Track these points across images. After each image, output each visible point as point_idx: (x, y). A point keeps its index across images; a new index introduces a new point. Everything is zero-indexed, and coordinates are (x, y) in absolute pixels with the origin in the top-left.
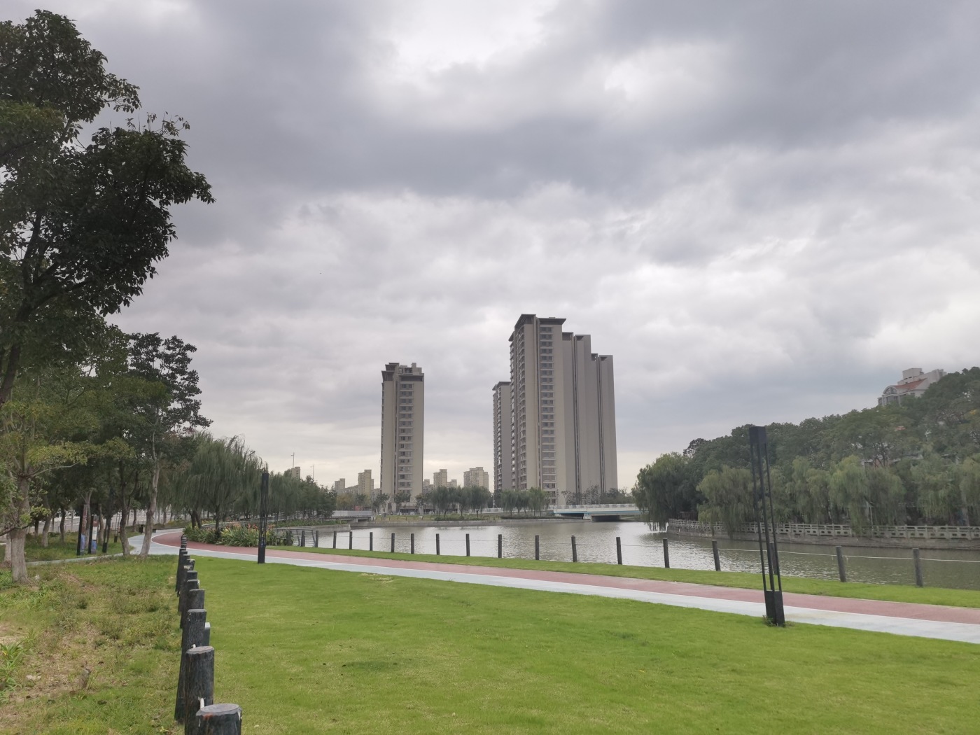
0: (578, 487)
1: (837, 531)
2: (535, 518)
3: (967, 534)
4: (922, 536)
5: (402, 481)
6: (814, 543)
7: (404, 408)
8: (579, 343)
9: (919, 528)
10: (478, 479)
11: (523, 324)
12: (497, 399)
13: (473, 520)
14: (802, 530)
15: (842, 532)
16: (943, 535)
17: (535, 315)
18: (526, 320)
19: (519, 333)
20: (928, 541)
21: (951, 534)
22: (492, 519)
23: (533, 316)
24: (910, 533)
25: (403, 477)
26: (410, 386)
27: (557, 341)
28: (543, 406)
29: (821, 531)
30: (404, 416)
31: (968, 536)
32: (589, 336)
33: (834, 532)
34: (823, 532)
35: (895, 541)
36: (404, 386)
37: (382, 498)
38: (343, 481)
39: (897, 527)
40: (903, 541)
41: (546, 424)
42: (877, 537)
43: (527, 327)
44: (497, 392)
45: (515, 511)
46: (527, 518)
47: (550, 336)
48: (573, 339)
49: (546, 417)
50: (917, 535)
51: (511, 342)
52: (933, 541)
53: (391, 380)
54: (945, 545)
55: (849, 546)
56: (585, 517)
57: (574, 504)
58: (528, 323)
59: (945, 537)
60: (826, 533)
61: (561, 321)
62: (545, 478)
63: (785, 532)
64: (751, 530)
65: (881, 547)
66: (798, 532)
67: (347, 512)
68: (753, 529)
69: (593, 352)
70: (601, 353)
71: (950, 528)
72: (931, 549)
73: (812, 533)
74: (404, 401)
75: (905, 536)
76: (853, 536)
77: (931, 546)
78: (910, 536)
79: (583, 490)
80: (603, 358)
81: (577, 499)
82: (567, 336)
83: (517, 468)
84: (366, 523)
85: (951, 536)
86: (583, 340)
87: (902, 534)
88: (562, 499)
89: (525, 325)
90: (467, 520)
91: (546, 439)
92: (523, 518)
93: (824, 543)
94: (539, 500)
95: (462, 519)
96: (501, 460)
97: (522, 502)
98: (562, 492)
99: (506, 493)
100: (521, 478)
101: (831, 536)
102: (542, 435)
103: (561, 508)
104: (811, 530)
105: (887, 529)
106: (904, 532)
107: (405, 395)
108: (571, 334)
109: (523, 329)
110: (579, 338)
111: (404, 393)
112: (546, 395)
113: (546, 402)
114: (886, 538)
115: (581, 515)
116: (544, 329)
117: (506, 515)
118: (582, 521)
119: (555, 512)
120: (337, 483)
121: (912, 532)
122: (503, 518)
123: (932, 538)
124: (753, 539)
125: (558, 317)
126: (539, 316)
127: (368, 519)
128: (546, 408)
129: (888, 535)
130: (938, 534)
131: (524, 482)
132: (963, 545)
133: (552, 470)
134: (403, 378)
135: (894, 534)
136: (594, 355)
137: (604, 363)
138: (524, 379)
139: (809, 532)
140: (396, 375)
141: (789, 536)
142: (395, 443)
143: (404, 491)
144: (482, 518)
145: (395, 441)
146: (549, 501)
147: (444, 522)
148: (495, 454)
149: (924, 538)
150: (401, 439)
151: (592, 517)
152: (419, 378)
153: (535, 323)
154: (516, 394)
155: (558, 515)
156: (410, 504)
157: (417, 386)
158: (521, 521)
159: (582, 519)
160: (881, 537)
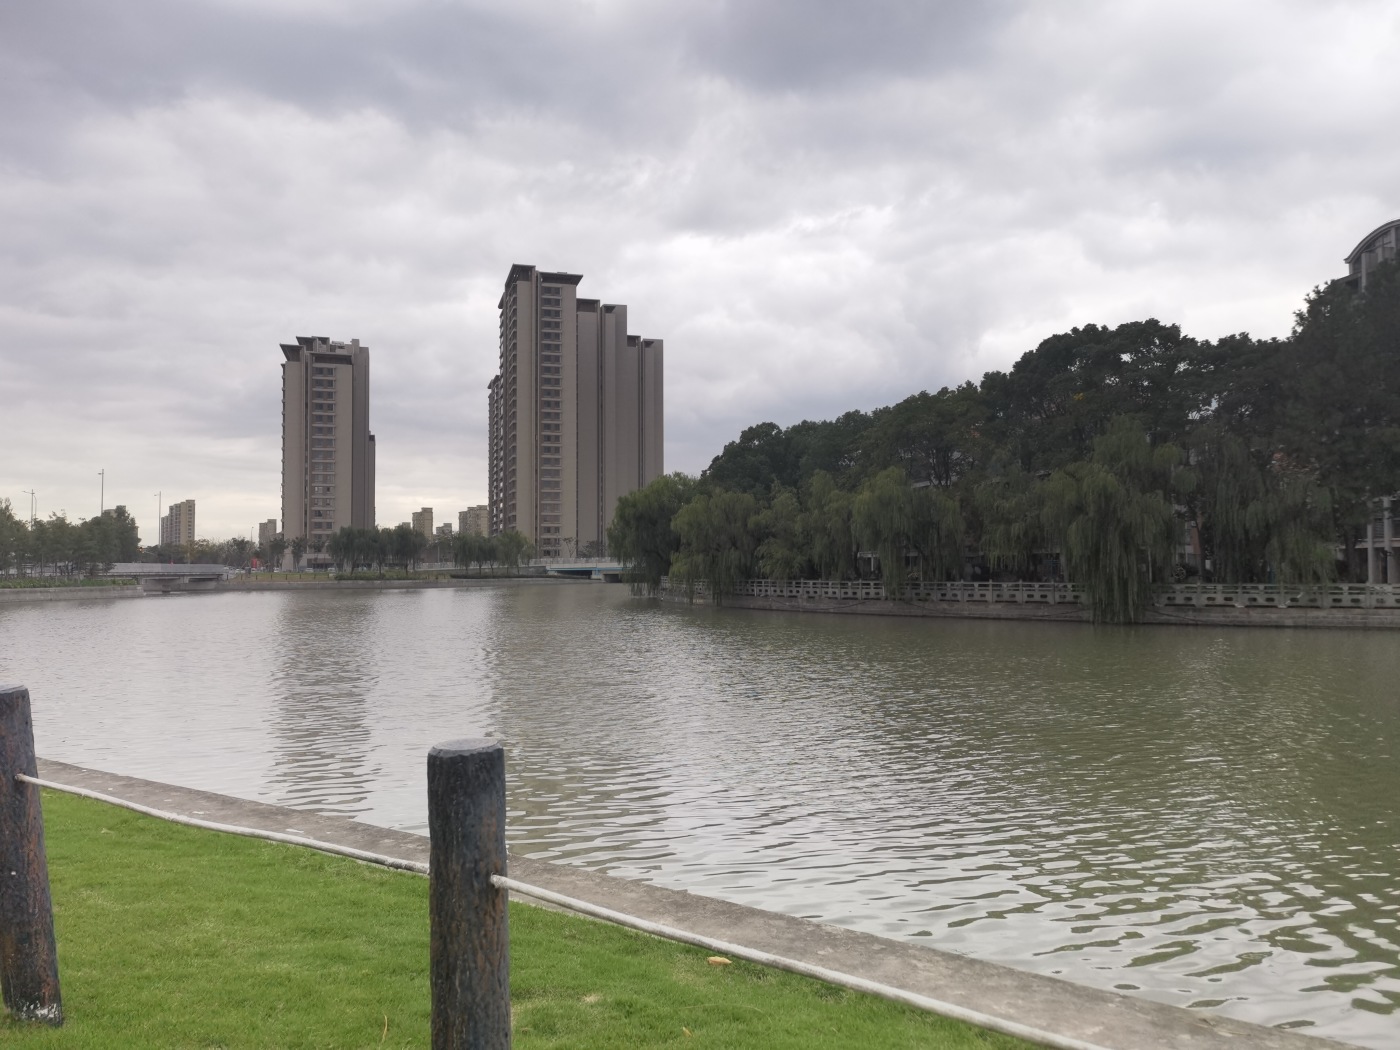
1: (864, 591)
2: (508, 577)
3: (1049, 594)
4: (983, 599)
5: (318, 520)
6: (832, 611)
7: (319, 407)
8: (609, 317)
9: (980, 586)
10: (479, 522)
11: (516, 280)
13: (399, 579)
14: (818, 590)
15: (872, 591)
16: (1014, 595)
17: (534, 267)
18: (520, 273)
19: (511, 296)
20: (992, 607)
21: (1025, 594)
22: (432, 579)
23: (530, 269)
24: (967, 593)
25: (319, 514)
26: (330, 371)
27: (568, 312)
28: (543, 410)
29: (843, 591)
30: (320, 419)
31: (1050, 599)
32: (624, 308)
33: (861, 593)
34: (846, 593)
35: (945, 605)
36: (320, 371)
39: (949, 584)
40: (956, 606)
41: (548, 438)
42: (920, 600)
43: (522, 285)
44: (493, 391)
45: (473, 566)
46: (494, 577)
47: (557, 302)
48: (599, 311)
49: (548, 427)
50: (977, 597)
51: (501, 310)
52: (999, 606)
53: (298, 360)
54: (1014, 612)
55: (879, 615)
56: (593, 576)
58: (524, 279)
59: (1015, 598)
60: (850, 595)
61: (574, 280)
62: (544, 519)
63: (794, 593)
64: (750, 592)
65: (923, 616)
66: (812, 594)
67: (160, 565)
68: (753, 590)
69: (630, 332)
70: (645, 336)
71: (1024, 586)
72: (994, 619)
73: (830, 595)
74: (320, 395)
75: (959, 598)
77: (995, 613)
78: (966, 598)
80: (648, 343)
81: (593, 549)
82: (589, 305)
83: (506, 503)
84: (212, 585)
85: (1026, 599)
86: (616, 313)
87: (955, 595)
88: (564, 547)
89: (518, 283)
90: (388, 579)
91: (547, 461)
93: (846, 609)
97: (487, 554)
101: (856, 599)
102: (541, 454)
103: (569, 562)
104: (830, 591)
105: (935, 587)
106: (958, 593)
107: (322, 385)
108: (597, 302)
109: (515, 287)
110: (609, 309)
111: (317, 383)
112: (548, 393)
113: (548, 404)
114: (933, 601)
115: (587, 574)
116: (548, 290)
117: (460, 573)
118: (588, 581)
119: (548, 568)
121: (970, 592)
122: (453, 577)
123: (997, 602)
124: (752, 606)
125: (571, 272)
126: (541, 268)
127: (217, 577)
128: (549, 414)
129: (936, 596)
130: (1006, 597)
131: (513, 525)
132: (1043, 612)
133: (555, 507)
134: (320, 358)
135: (944, 595)
136: (633, 340)
137: (648, 353)
138: (515, 367)
139: (826, 593)
140: (305, 352)
141: (800, 600)
142: (306, 461)
143: (320, 536)
144: (416, 576)
145: (306, 457)
146: (547, 553)
147: (349, 582)
148: (491, 485)
149: (986, 601)
150: (315, 454)
151: (606, 575)
152: (346, 360)
153: (534, 279)
154: (506, 391)
155: (551, 573)
156: (323, 556)
157: (343, 373)
158: (482, 581)
159: (589, 578)
160: (926, 600)
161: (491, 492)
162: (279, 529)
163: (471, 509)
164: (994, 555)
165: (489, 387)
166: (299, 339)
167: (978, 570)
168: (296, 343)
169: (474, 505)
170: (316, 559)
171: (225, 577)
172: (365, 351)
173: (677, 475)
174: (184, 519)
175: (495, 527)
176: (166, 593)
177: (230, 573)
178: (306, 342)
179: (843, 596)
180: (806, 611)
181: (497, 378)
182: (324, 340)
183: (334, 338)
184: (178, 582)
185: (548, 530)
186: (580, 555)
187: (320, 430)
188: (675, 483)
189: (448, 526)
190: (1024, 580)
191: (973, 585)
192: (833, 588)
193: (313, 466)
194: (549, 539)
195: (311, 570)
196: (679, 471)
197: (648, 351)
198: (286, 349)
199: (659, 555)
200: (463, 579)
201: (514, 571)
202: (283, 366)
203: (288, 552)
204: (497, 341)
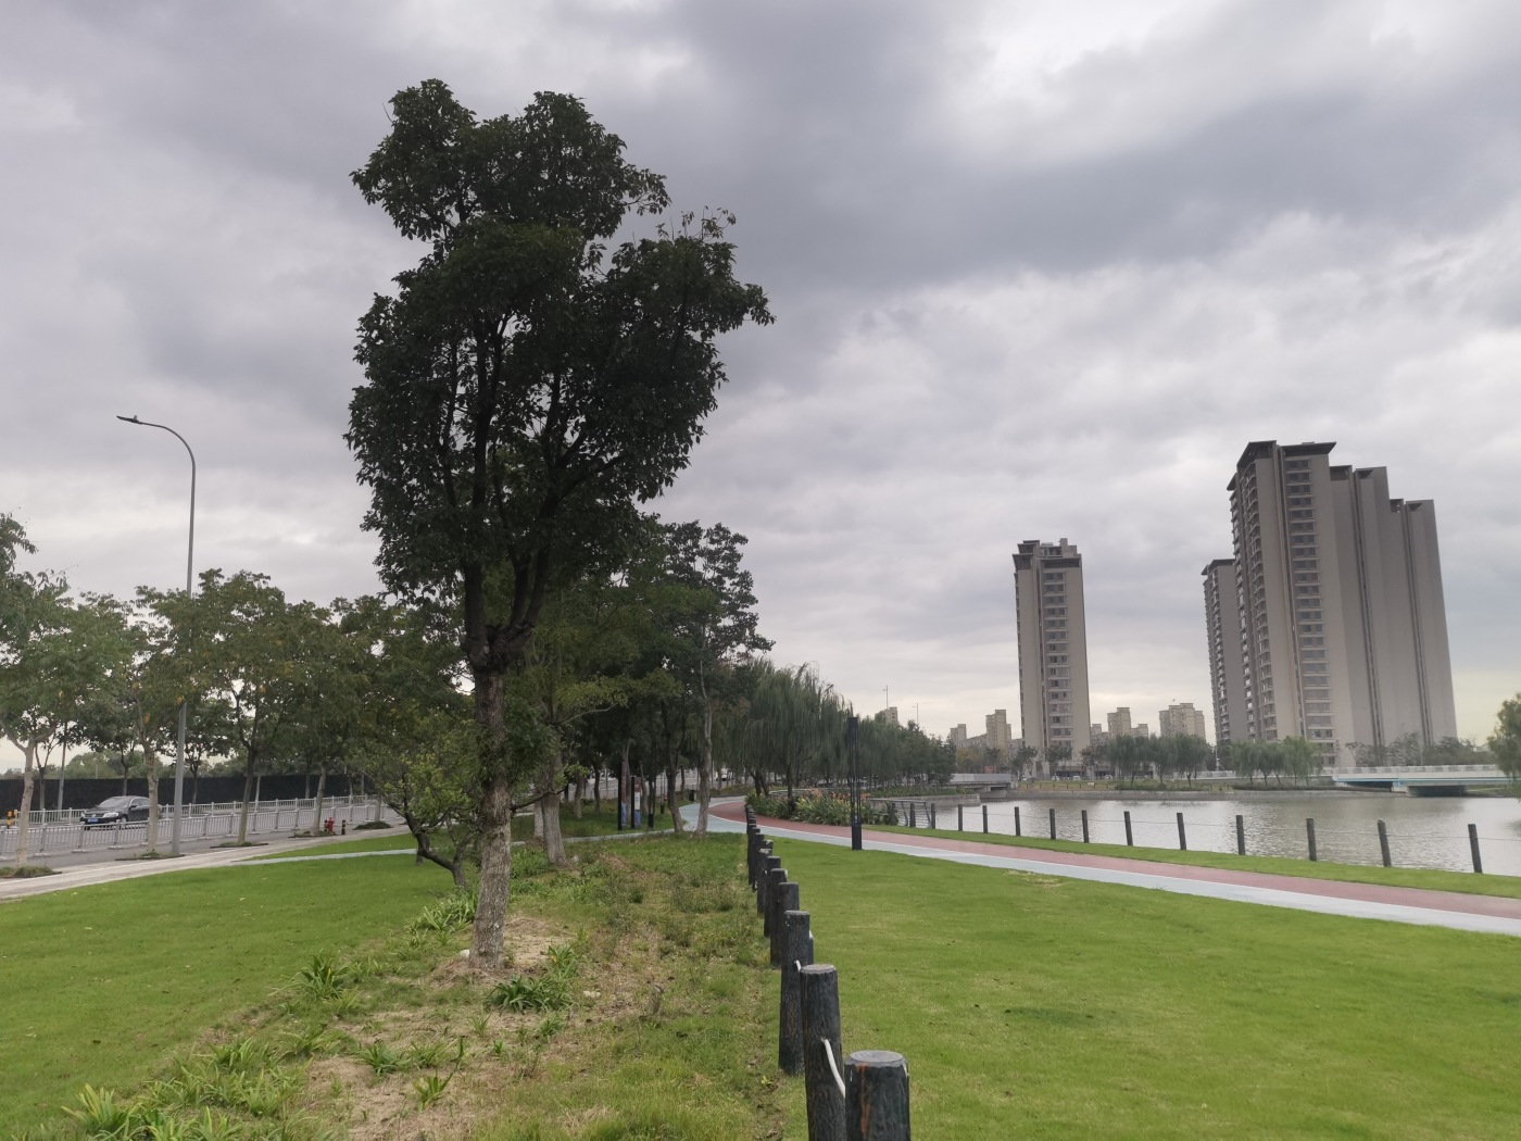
0: (1377, 733)
2: (1298, 789)
5: (1056, 726)
7: (1052, 612)
8: (1366, 484)
10: (1185, 722)
11: (1252, 459)
12: (1211, 590)
13: (1181, 790)
17: (1274, 442)
18: (1257, 452)
19: (1246, 475)
22: (1216, 789)
23: (1271, 444)
25: (1057, 720)
26: (1060, 576)
27: (1320, 482)
28: (1299, 597)
30: (1052, 623)
32: (1383, 469)
36: (1050, 577)
37: (1025, 753)
38: (962, 727)
41: (1308, 628)
43: (1261, 464)
44: (1210, 578)
45: (1258, 776)
46: (1282, 789)
47: (1306, 476)
48: (1351, 477)
49: (1306, 615)
51: (1232, 492)
53: (1029, 567)
56: (1396, 789)
57: (1372, 765)
58: (1263, 457)
61: (1326, 448)
62: (1311, 720)
69: (1393, 496)
74: (1051, 600)
79: (1389, 739)
80: (1414, 506)
81: (1376, 755)
82: (1341, 472)
83: (1257, 703)
84: (1004, 793)
86: (1374, 478)
88: (1347, 756)
89: (1255, 461)
90: (1171, 790)
91: (1309, 654)
92: (1274, 789)
94: (1303, 758)
95: (1162, 787)
96: (1225, 692)
97: (1271, 762)
98: (1347, 745)
99: (1240, 746)
100: (1266, 721)
102: (1301, 646)
103: (1346, 772)
107: (1052, 590)
108: (1348, 468)
109: (1253, 466)
110: (1364, 473)
111: (1050, 588)
112: (1304, 577)
115: (1386, 785)
116: (1293, 465)
117: (1241, 783)
119: (1335, 779)
120: (954, 731)
122: (1237, 787)
125: (1318, 440)
126: (1281, 443)
128: (1307, 601)
131: (1272, 728)
133: (1324, 707)
134: (1048, 564)
136: (1396, 503)
137: (1416, 519)
138: (1259, 554)
140: (1034, 560)
146: (1325, 761)
147: (1132, 792)
148: (1215, 681)
150: (1050, 660)
151: (1411, 788)
153: (1275, 456)
155: (1342, 785)
159: (1390, 791)
163: (1173, 708)
166: (1021, 546)
169: (1186, 701)
170: (1064, 766)
171: (1012, 786)
177: (1014, 781)
178: (1025, 548)
181: (1225, 562)
185: (1318, 733)
186: (1362, 763)
193: (1049, 671)
194: (1323, 745)
195: (1056, 779)
197: (1416, 516)
198: (1015, 558)
201: (1302, 783)
202: (1015, 575)
203: (1039, 759)
204: (1229, 524)
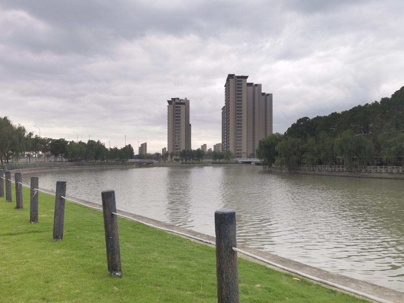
1: (338, 169)
2: (227, 163)
5: (176, 148)
6: (327, 175)
7: (177, 117)
8: (256, 88)
9: (380, 167)
11: (229, 78)
12: (223, 114)
13: (197, 164)
14: (322, 168)
15: (341, 169)
16: (392, 171)
17: (234, 74)
18: (231, 76)
19: (228, 83)
20: (384, 174)
21: (396, 170)
22: (207, 164)
25: (177, 146)
27: (244, 86)
28: (237, 116)
29: (331, 168)
30: (177, 120)
32: (261, 85)
33: (337, 169)
35: (367, 174)
36: (177, 107)
39: (368, 167)
40: (371, 174)
41: (239, 124)
42: (358, 172)
43: (231, 80)
45: (218, 160)
46: (223, 163)
47: (241, 85)
48: (253, 86)
49: (238, 120)
50: (379, 171)
51: (225, 87)
52: (387, 174)
53: (171, 104)
54: (392, 176)
55: (343, 176)
56: (252, 163)
57: (250, 158)
58: (231, 78)
59: (393, 172)
60: (333, 170)
61: (246, 77)
62: (237, 147)
63: (314, 169)
64: (300, 169)
65: (359, 177)
66: (320, 169)
67: (139, 160)
68: (301, 168)
69: (263, 92)
70: (267, 93)
71: (396, 168)
72: (385, 178)
73: (326, 170)
74: (177, 113)
75: (372, 171)
76: (346, 171)
77: (385, 177)
78: (375, 171)
80: (268, 95)
82: (250, 84)
83: (226, 142)
84: (151, 165)
85: (396, 172)
86: (258, 86)
87: (371, 170)
88: (243, 155)
89: (230, 79)
90: (195, 164)
91: (238, 130)
93: (332, 174)
94: (229, 156)
97: (221, 157)
98: (244, 153)
100: (228, 147)
101: (336, 171)
102: (237, 128)
103: (244, 159)
104: (326, 168)
105: (363, 168)
108: (253, 83)
109: (229, 80)
110: (256, 85)
111: (177, 110)
112: (239, 111)
113: (239, 114)
114: (363, 172)
116: (238, 81)
117: (214, 162)
118: (250, 165)
119: (239, 161)
121: (376, 169)
122: (212, 163)
124: (300, 173)
125: (245, 75)
126: (237, 75)
127: (152, 163)
128: (239, 117)
129: (364, 170)
130: (389, 171)
133: (240, 143)
134: (177, 103)
135: (367, 170)
136: (263, 94)
137: (268, 98)
138: (229, 104)
139: (325, 169)
140: (173, 102)
141: (316, 171)
142: (174, 132)
143: (177, 152)
144: (202, 163)
145: (174, 131)
146: (238, 157)
147: (185, 164)
148: (222, 137)
149: (382, 173)
150: (176, 130)
151: (255, 163)
152: (184, 104)
153: (234, 78)
154: (227, 110)
156: (178, 157)
157: (183, 107)
158: (220, 165)
159: (251, 164)
160: (360, 172)
161: (222, 139)
162: (167, 150)
163: (217, 144)
164: (385, 158)
165: (222, 110)
166: (172, 99)
167: (379, 162)
168: (171, 100)
169: (218, 143)
170: (176, 158)
171: (154, 163)
172: (189, 101)
173: (277, 133)
174: (144, 148)
175: (223, 149)
176: (140, 167)
177: (155, 162)
178: (174, 99)
179: (331, 170)
180: (318, 175)
181: (224, 107)
182: (178, 99)
183: (181, 98)
184: (144, 164)
185: (238, 150)
186: (248, 157)
187: (177, 123)
188: (276, 136)
189: (211, 149)
190: (396, 166)
191: (377, 167)
192: (327, 168)
193: (175, 133)
194: (239, 153)
195: (175, 161)
196: (277, 132)
197: (268, 97)
198: (169, 102)
199: (271, 157)
200: (215, 164)
201: (229, 162)
202: (168, 106)
203: (169, 156)
204: (224, 96)
